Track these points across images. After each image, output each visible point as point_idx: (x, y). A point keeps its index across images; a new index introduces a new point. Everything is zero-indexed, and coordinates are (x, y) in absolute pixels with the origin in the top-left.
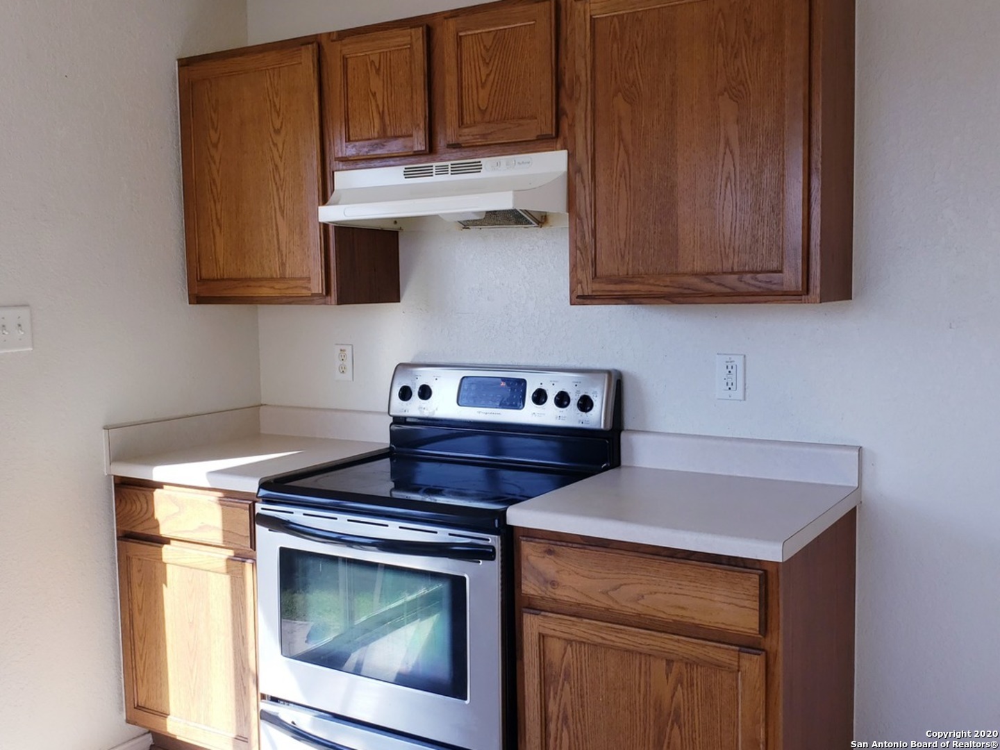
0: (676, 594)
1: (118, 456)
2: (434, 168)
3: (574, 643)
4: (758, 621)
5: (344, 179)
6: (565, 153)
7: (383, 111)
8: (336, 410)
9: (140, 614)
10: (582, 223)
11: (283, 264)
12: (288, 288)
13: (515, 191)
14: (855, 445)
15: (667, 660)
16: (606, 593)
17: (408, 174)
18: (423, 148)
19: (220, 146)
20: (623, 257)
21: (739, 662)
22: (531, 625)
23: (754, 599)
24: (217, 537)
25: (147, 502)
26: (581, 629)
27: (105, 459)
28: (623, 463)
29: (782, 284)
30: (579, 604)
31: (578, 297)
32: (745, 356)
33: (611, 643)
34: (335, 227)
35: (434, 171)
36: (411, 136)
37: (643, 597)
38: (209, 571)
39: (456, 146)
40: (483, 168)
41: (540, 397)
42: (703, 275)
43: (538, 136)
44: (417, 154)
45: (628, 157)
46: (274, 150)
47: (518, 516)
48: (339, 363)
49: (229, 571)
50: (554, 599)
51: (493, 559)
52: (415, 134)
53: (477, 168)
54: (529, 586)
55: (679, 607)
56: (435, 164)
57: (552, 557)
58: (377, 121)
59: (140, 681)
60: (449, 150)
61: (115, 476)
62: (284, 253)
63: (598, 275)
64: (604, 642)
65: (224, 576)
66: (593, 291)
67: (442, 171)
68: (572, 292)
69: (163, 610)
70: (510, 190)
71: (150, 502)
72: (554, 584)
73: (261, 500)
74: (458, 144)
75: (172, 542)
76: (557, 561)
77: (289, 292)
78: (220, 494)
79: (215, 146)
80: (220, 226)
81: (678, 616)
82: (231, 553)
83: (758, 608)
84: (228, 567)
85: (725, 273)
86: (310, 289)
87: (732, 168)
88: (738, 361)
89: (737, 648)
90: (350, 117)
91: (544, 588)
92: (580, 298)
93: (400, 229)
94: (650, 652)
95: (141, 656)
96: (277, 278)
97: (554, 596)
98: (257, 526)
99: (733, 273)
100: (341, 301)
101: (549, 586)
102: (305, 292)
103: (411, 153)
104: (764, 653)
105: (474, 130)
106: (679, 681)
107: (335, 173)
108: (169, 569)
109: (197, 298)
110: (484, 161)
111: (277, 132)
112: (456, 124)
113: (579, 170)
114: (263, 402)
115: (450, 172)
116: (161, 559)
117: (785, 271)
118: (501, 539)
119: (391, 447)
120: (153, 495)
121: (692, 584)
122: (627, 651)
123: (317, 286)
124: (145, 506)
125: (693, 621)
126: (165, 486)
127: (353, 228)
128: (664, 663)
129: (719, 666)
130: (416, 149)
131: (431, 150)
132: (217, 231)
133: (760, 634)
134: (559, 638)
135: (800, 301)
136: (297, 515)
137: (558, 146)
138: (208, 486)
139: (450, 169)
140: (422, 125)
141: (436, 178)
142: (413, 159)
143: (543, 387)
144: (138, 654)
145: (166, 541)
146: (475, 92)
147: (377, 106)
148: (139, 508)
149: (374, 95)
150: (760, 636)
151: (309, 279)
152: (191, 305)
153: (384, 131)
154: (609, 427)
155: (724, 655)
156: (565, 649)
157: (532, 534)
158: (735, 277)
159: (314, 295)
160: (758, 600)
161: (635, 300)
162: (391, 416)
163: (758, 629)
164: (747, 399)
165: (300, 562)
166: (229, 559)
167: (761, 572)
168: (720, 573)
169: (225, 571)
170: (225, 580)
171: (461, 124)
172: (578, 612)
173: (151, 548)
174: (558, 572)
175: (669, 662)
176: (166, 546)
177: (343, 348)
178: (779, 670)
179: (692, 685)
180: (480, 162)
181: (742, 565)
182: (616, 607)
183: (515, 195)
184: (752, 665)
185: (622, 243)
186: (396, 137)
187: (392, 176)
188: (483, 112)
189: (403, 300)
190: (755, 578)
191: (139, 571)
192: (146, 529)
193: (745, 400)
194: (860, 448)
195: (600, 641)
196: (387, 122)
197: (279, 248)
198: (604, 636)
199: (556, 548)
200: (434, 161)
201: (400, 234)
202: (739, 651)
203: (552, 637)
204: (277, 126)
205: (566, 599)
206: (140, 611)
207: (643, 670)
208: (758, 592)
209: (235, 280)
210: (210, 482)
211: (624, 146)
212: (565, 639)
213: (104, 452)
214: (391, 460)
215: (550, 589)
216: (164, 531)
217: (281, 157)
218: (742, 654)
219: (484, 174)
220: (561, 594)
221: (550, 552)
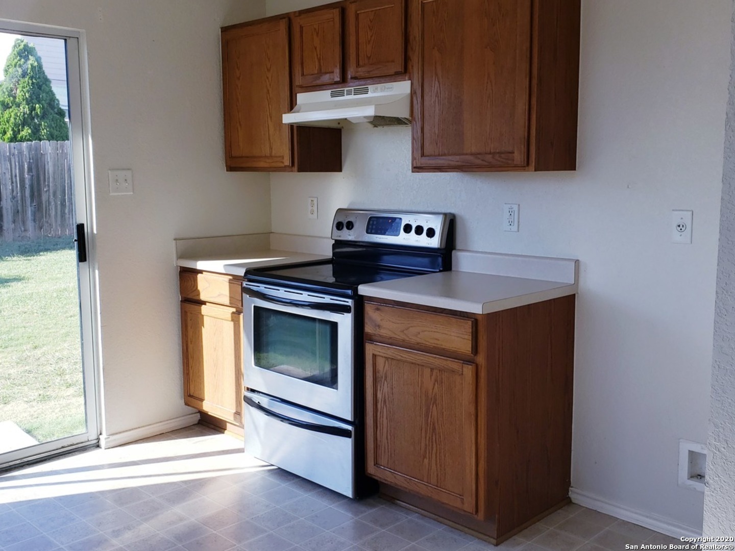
0: (434, 332)
1: (181, 256)
2: (345, 91)
3: (389, 359)
4: (471, 346)
5: (301, 98)
6: (410, 82)
7: (320, 57)
8: (309, 236)
9: (191, 343)
10: (416, 123)
11: (271, 148)
12: (273, 162)
13: (375, 105)
14: (573, 258)
15: (431, 369)
16: (403, 331)
17: (333, 95)
18: (339, 80)
19: (241, 78)
20: (437, 144)
21: (462, 369)
22: (370, 349)
23: (469, 334)
24: (227, 301)
25: (194, 281)
26: (391, 351)
27: (174, 256)
28: (453, 269)
29: (513, 160)
30: (391, 338)
31: (414, 168)
32: (519, 205)
33: (405, 359)
34: (297, 126)
35: (345, 93)
36: (333, 72)
37: (419, 333)
38: (222, 319)
39: (355, 78)
40: (369, 90)
41: (408, 228)
42: (475, 155)
43: (395, 72)
44: (336, 83)
45: (440, 85)
46: (267, 81)
47: (364, 290)
48: (310, 208)
49: (232, 320)
50: (380, 335)
51: (350, 313)
52: (335, 71)
53: (366, 91)
54: (368, 329)
55: (436, 339)
56: (346, 89)
57: (378, 312)
58: (317, 63)
59: (191, 381)
60: (352, 80)
61: (181, 267)
62: (272, 142)
63: (425, 154)
64: (402, 358)
65: (230, 322)
66: (421, 164)
67: (349, 93)
68: (412, 164)
69: (202, 342)
70: (373, 105)
71: (195, 280)
72: (379, 326)
73: (246, 280)
74: (356, 77)
75: (207, 304)
76: (382, 314)
77: (274, 165)
78: (231, 277)
79: (239, 79)
80: (240, 125)
81: (435, 344)
82: (234, 310)
83: (471, 339)
84: (232, 317)
85: (486, 154)
86: (283, 163)
87: (491, 91)
88: (515, 208)
89: (462, 362)
90: (304, 61)
91: (375, 329)
92: (417, 169)
93: (343, 127)
94: (422, 364)
95: (192, 367)
96: (268, 156)
97: (379, 333)
98: (244, 294)
99: (490, 153)
100: (300, 170)
101: (377, 328)
102: (282, 165)
103: (333, 82)
104: (474, 364)
105: (364, 69)
106: (436, 381)
107: (298, 94)
108: (205, 318)
109: (230, 168)
110: (370, 87)
111: (269, 70)
112: (355, 65)
113: (415, 93)
114: (273, 231)
115: (353, 93)
116: (201, 313)
117: (516, 152)
118: (355, 302)
119: (333, 258)
120: (197, 277)
121: (442, 326)
122: (412, 363)
123: (287, 162)
124: (193, 282)
125: (441, 347)
126: (204, 273)
127: (309, 127)
128: (430, 370)
129: (453, 371)
130: (335, 80)
131: (344, 80)
132: (239, 129)
133: (472, 353)
134: (382, 357)
135: (524, 170)
136: (262, 288)
137: (407, 78)
138: (224, 272)
139: (353, 92)
140: (338, 67)
141: (346, 97)
142: (335, 86)
143: (410, 223)
144: (190, 366)
145: (204, 303)
146: (365, 46)
147: (317, 55)
148: (190, 284)
149: (316, 48)
150: (472, 355)
151: (283, 157)
152: (228, 172)
153: (321, 70)
154: (443, 246)
155: (455, 365)
156: (385, 363)
157: (371, 299)
158: (490, 156)
159: (285, 166)
160: (471, 334)
161: (444, 170)
162: (333, 239)
163: (471, 351)
164: (520, 231)
165: (264, 314)
166: (233, 313)
167: (473, 320)
168: (454, 320)
169: (230, 319)
170: (231, 325)
171: (358, 65)
172: (391, 342)
173: (196, 307)
174: (381, 320)
175: (432, 370)
176: (203, 306)
177: (313, 199)
178: (483, 374)
179: (442, 382)
180: (367, 88)
181: (462, 315)
182: (407, 339)
183: (375, 108)
184: (468, 370)
185: (437, 135)
186: (326, 73)
187: (324, 95)
188: (369, 58)
189: (343, 171)
190: (470, 323)
191: (191, 320)
192: (194, 296)
193: (518, 231)
194: (577, 262)
195: (399, 357)
196: (322, 64)
197: (269, 139)
198: (401, 355)
199: (380, 307)
200: (346, 87)
201: (342, 130)
202: (463, 363)
203: (379, 356)
204: (269, 67)
205: (385, 335)
206: (191, 342)
207: (420, 374)
208: (471, 330)
209: (247, 157)
210: (225, 270)
211: (438, 79)
212: (385, 357)
213: (174, 253)
214: (333, 266)
215: (378, 330)
216: (203, 297)
217: (270, 85)
218: (464, 365)
219: (370, 95)
220: (383, 332)
221: (378, 309)
